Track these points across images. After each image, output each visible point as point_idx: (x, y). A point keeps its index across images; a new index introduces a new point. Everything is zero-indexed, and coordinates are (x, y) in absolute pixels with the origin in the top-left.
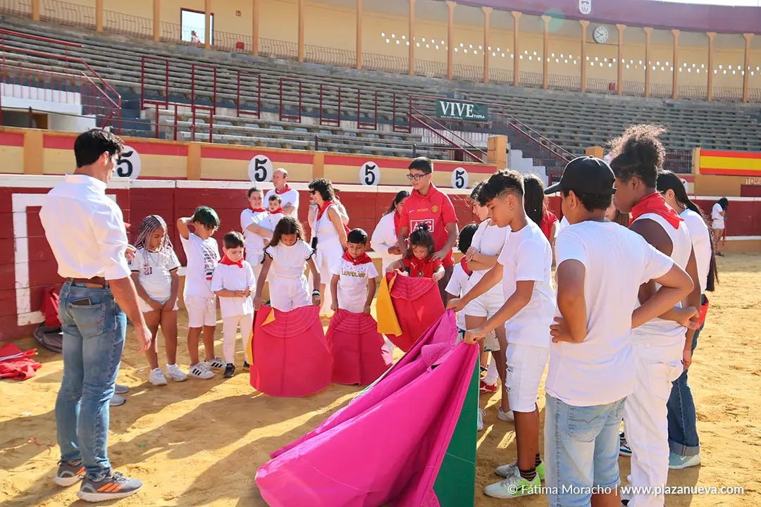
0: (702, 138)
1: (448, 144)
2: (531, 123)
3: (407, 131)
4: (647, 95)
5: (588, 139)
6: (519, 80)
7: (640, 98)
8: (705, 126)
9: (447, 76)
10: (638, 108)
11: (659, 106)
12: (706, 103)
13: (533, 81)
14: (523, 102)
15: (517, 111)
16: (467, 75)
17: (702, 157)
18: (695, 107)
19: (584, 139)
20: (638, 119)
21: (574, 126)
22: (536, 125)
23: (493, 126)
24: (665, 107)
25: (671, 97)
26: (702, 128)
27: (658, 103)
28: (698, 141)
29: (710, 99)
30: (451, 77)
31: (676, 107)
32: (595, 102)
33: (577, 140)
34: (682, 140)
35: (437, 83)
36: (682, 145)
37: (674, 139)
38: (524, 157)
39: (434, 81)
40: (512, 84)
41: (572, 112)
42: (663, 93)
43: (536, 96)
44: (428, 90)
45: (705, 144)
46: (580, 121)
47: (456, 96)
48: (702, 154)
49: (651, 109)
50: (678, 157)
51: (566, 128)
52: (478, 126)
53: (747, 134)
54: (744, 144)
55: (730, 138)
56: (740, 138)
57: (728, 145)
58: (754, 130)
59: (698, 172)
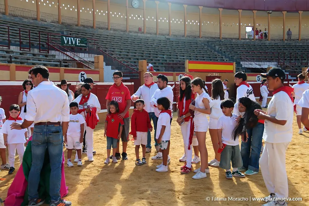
0: (185, 55)
1: (71, 59)
2: (106, 48)
3: (47, 52)
4: (158, 34)
5: (135, 56)
6: (96, 25)
7: (154, 36)
8: (185, 49)
9: (58, 22)
10: (154, 40)
11: (163, 40)
12: (184, 38)
13: (102, 26)
14: (100, 37)
15: (98, 42)
16: (68, 22)
17: (189, 64)
18: (180, 40)
19: (132, 56)
20: (155, 46)
21: (127, 50)
22: (110, 49)
23: (88, 49)
24: (167, 40)
25: (168, 35)
26: (184, 50)
27: (163, 38)
29: (186, 36)
30: (61, 23)
31: (171, 40)
32: (133, 37)
33: (130, 57)
35: (54, 26)
36: (177, 58)
37: (173, 55)
38: (106, 65)
39: (52, 24)
40: (92, 27)
41: (124, 42)
42: (164, 32)
43: (105, 34)
44: (50, 29)
46: (129, 47)
47: (65, 33)
48: (189, 63)
49: (160, 41)
50: (176, 64)
51: (123, 50)
52: (81, 49)
53: (203, 53)
54: (203, 57)
55: (197, 55)
56: (201, 55)
57: (197, 58)
58: (206, 51)
59: (188, 71)
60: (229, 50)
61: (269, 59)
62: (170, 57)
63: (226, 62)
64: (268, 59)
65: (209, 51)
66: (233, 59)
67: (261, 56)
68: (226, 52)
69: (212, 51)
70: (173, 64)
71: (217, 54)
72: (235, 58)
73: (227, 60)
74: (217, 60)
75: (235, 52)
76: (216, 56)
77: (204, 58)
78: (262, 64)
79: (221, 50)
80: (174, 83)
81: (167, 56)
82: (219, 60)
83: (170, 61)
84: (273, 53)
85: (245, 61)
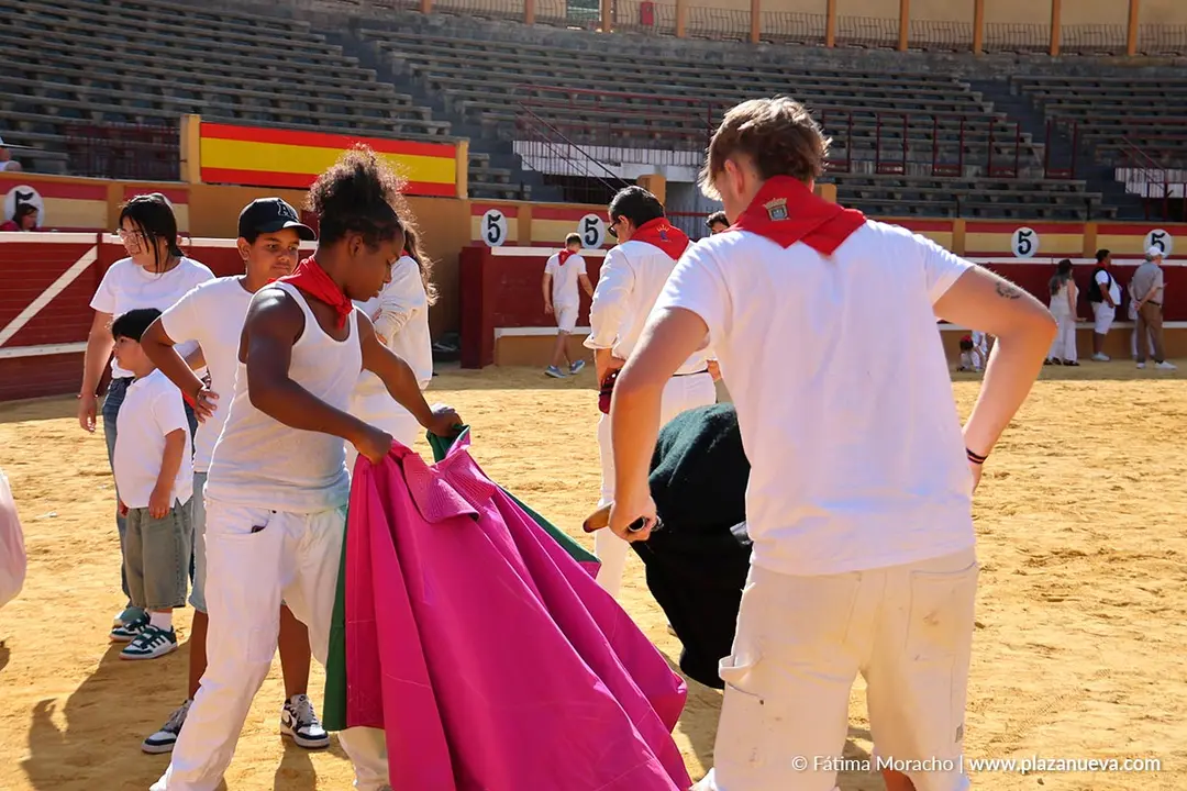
0: (207, 87)
8: (214, 54)
17: (203, 139)
26: (207, 60)
28: (197, 95)
34: (156, 90)
36: (157, 105)
37: (135, 86)
45: (216, 103)
48: (205, 132)
50: (146, 136)
53: (318, 83)
54: (312, 107)
55: (276, 90)
56: (303, 92)
57: (273, 110)
58: (335, 74)
59: (196, 179)
60: (466, 76)
61: (666, 135)
62: (116, 93)
63: (439, 138)
64: (658, 136)
65: (353, 75)
66: (479, 124)
67: (626, 115)
68: (445, 83)
69: (365, 77)
70: (126, 134)
71: (391, 93)
72: (486, 118)
73: (440, 131)
74: (389, 127)
75: (493, 89)
76: (384, 106)
77: (316, 115)
78: (633, 159)
79: (417, 73)
80: (94, 242)
81: (96, 90)
82: (398, 129)
83: (109, 115)
84: (690, 104)
85: (535, 139)
